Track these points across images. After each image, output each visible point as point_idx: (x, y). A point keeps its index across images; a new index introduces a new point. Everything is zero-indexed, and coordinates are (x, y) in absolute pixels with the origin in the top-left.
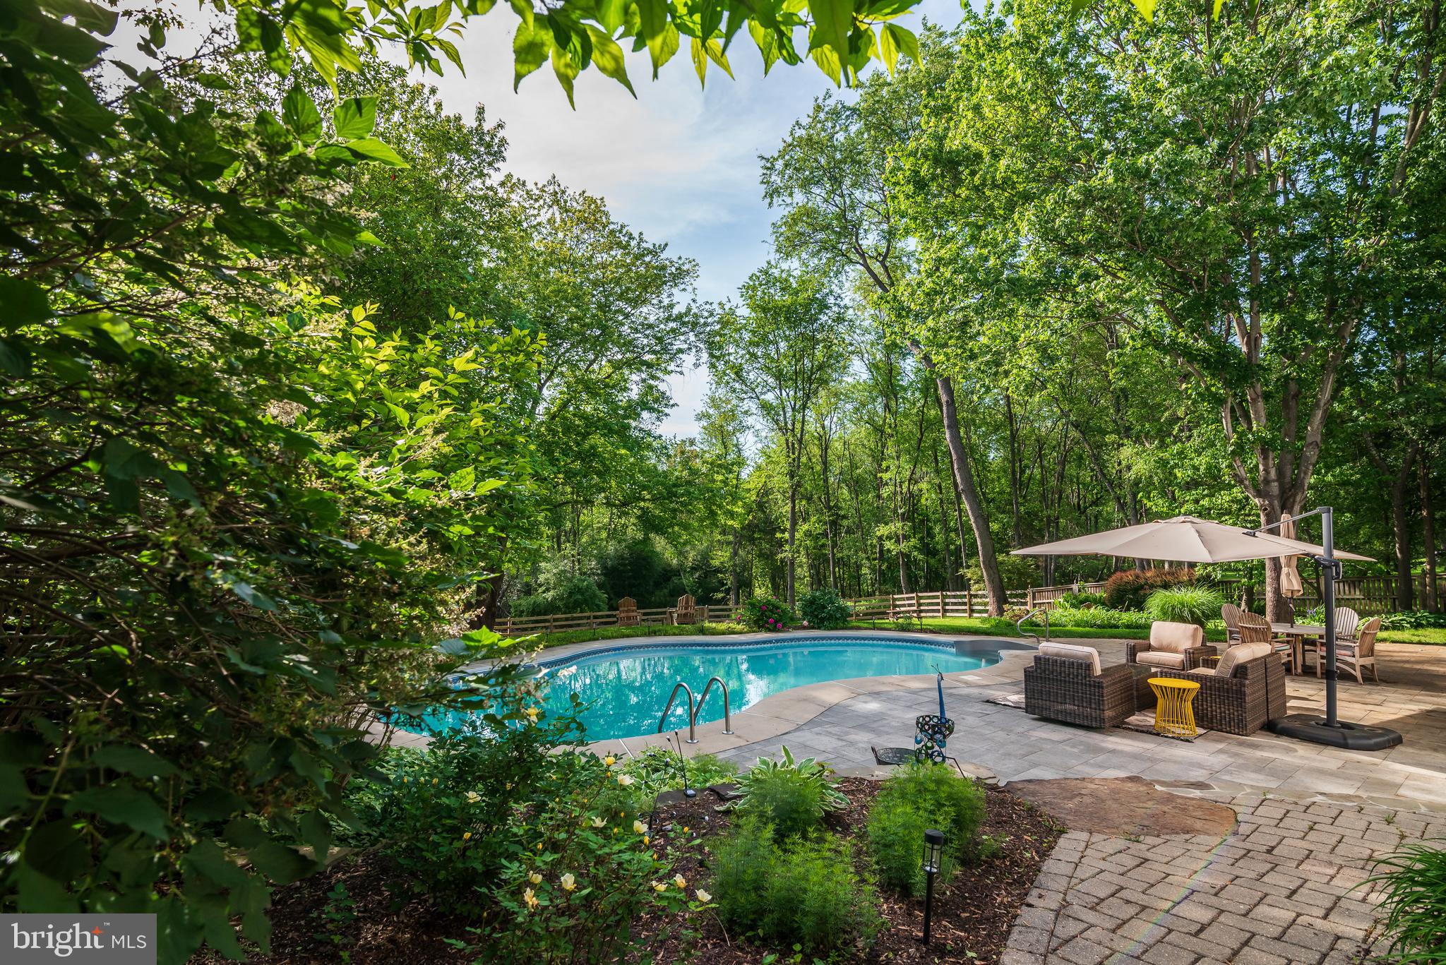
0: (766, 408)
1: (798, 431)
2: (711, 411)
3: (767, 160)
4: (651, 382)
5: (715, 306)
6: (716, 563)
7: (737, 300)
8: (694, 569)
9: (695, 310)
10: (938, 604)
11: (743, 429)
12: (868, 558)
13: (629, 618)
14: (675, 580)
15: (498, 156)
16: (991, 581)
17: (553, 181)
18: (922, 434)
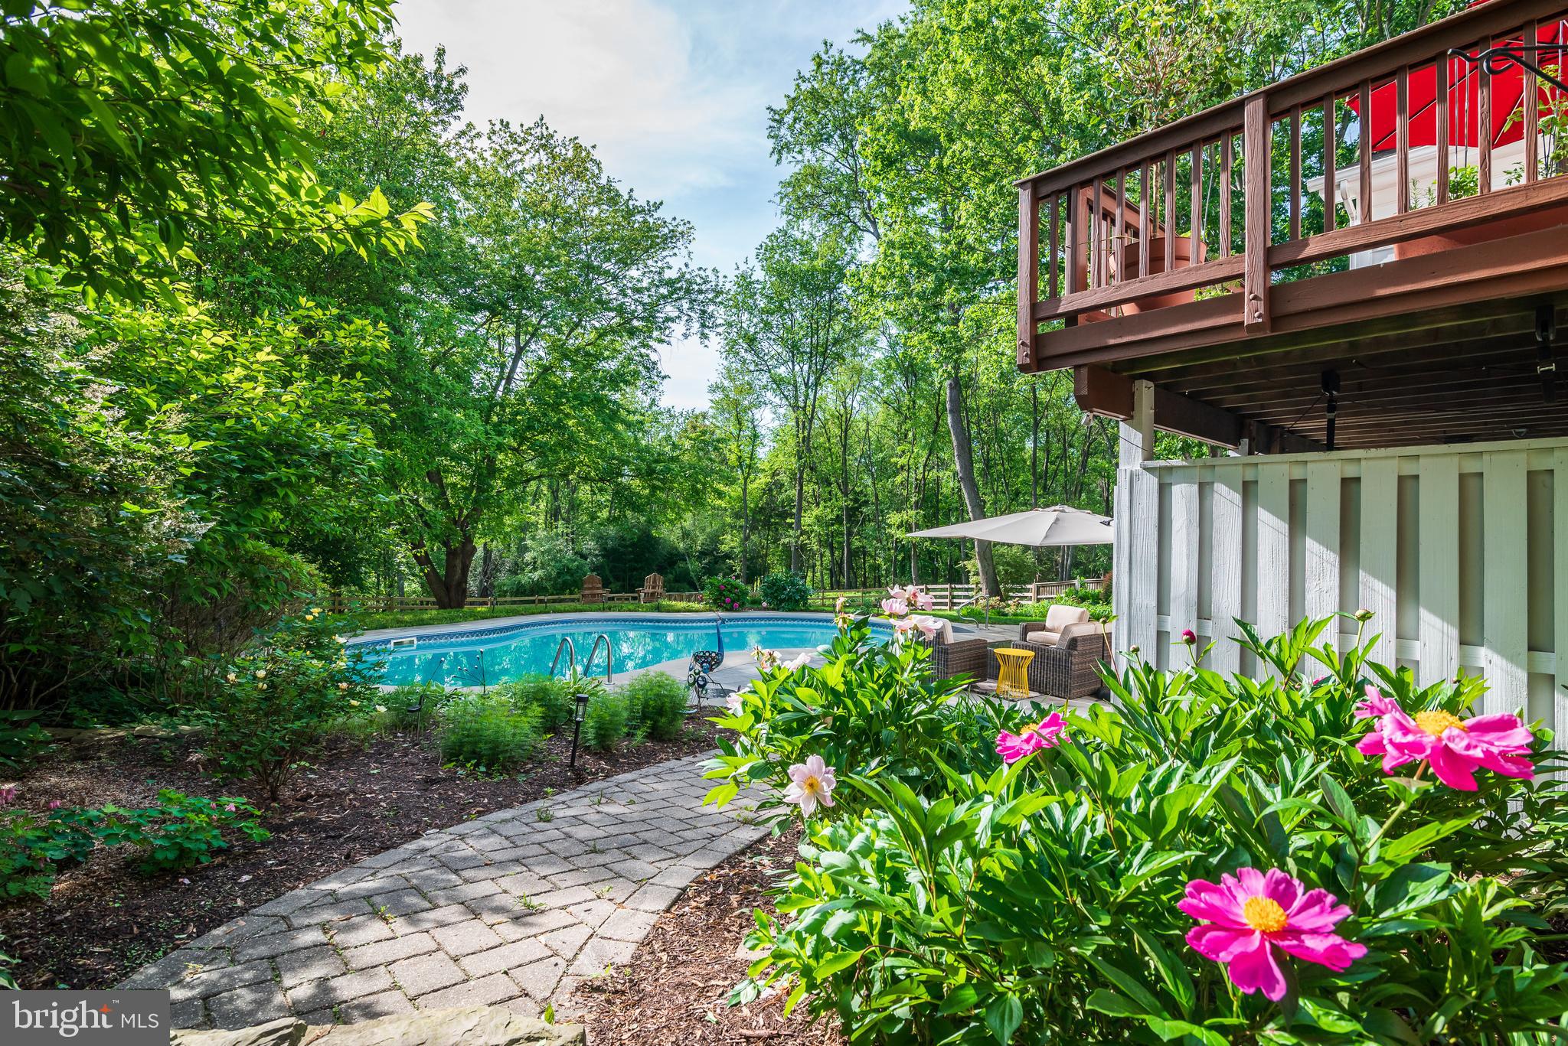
0: (778, 382)
1: (809, 409)
2: (726, 383)
3: (775, 112)
4: (643, 351)
5: (709, 272)
6: (724, 548)
7: (753, 262)
8: (703, 554)
9: (687, 276)
10: (945, 597)
11: (759, 404)
12: (883, 548)
13: (594, 595)
14: (681, 565)
15: (455, 105)
16: (985, 573)
17: (541, 122)
18: (939, 418)
